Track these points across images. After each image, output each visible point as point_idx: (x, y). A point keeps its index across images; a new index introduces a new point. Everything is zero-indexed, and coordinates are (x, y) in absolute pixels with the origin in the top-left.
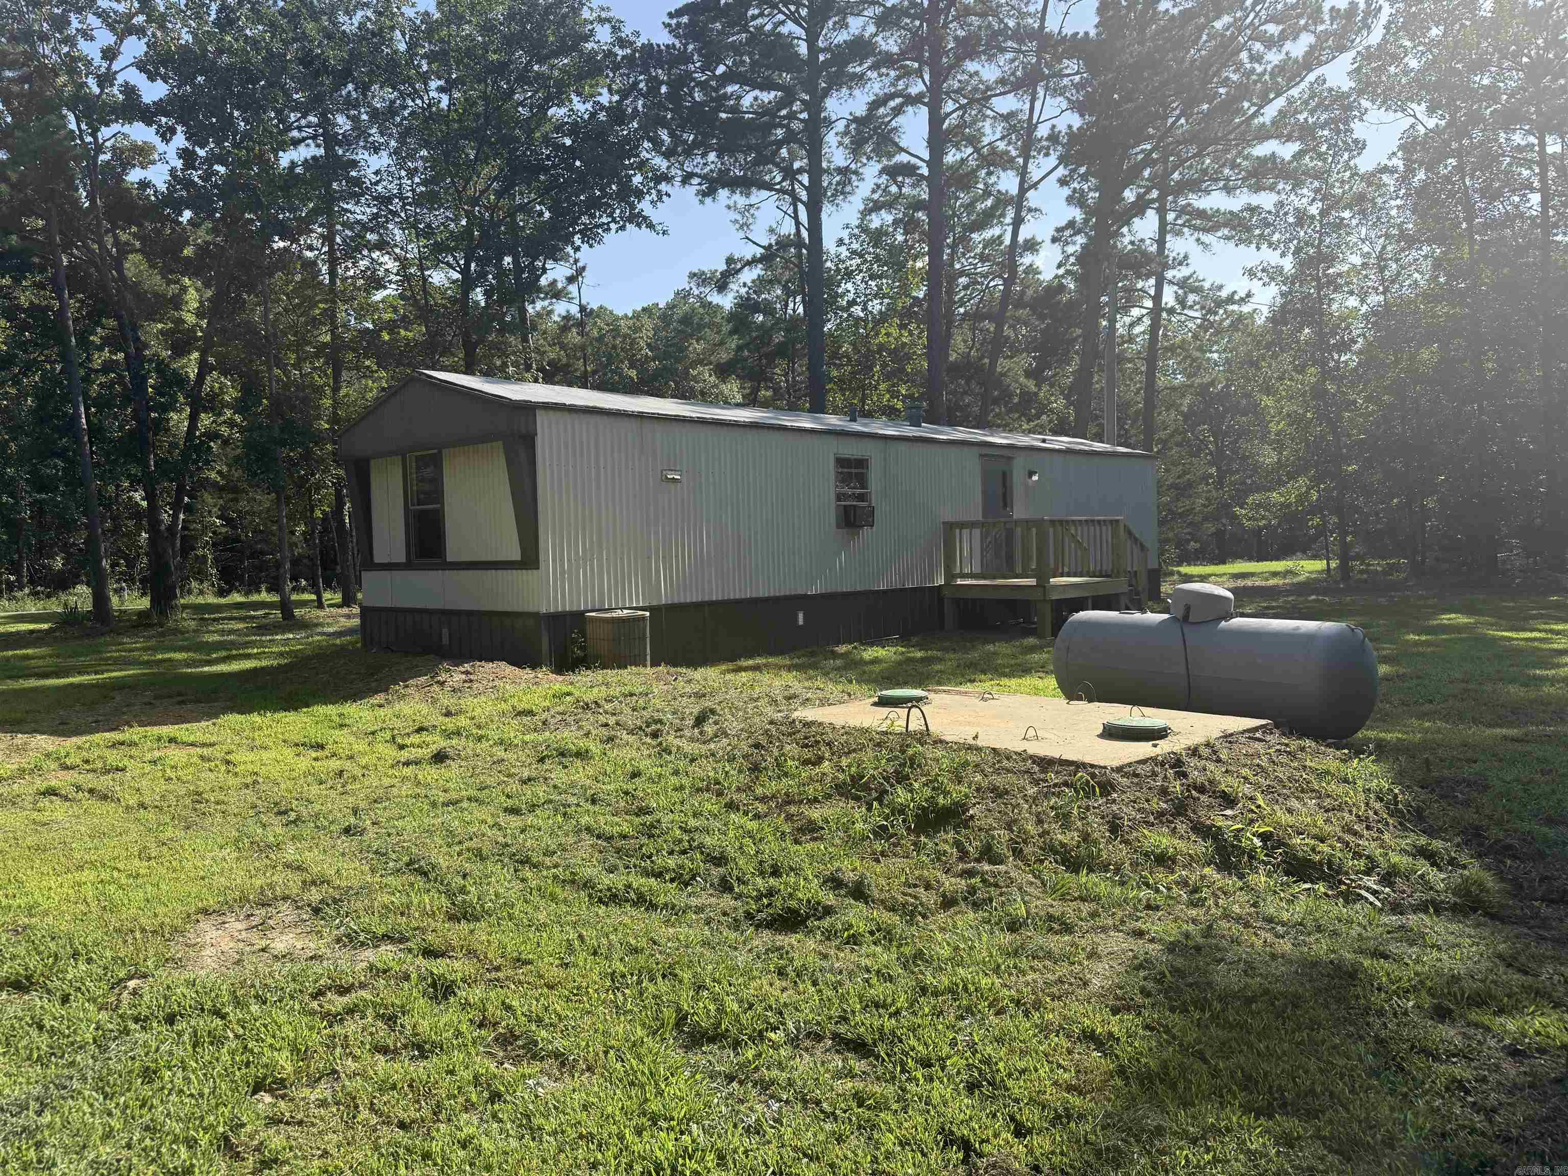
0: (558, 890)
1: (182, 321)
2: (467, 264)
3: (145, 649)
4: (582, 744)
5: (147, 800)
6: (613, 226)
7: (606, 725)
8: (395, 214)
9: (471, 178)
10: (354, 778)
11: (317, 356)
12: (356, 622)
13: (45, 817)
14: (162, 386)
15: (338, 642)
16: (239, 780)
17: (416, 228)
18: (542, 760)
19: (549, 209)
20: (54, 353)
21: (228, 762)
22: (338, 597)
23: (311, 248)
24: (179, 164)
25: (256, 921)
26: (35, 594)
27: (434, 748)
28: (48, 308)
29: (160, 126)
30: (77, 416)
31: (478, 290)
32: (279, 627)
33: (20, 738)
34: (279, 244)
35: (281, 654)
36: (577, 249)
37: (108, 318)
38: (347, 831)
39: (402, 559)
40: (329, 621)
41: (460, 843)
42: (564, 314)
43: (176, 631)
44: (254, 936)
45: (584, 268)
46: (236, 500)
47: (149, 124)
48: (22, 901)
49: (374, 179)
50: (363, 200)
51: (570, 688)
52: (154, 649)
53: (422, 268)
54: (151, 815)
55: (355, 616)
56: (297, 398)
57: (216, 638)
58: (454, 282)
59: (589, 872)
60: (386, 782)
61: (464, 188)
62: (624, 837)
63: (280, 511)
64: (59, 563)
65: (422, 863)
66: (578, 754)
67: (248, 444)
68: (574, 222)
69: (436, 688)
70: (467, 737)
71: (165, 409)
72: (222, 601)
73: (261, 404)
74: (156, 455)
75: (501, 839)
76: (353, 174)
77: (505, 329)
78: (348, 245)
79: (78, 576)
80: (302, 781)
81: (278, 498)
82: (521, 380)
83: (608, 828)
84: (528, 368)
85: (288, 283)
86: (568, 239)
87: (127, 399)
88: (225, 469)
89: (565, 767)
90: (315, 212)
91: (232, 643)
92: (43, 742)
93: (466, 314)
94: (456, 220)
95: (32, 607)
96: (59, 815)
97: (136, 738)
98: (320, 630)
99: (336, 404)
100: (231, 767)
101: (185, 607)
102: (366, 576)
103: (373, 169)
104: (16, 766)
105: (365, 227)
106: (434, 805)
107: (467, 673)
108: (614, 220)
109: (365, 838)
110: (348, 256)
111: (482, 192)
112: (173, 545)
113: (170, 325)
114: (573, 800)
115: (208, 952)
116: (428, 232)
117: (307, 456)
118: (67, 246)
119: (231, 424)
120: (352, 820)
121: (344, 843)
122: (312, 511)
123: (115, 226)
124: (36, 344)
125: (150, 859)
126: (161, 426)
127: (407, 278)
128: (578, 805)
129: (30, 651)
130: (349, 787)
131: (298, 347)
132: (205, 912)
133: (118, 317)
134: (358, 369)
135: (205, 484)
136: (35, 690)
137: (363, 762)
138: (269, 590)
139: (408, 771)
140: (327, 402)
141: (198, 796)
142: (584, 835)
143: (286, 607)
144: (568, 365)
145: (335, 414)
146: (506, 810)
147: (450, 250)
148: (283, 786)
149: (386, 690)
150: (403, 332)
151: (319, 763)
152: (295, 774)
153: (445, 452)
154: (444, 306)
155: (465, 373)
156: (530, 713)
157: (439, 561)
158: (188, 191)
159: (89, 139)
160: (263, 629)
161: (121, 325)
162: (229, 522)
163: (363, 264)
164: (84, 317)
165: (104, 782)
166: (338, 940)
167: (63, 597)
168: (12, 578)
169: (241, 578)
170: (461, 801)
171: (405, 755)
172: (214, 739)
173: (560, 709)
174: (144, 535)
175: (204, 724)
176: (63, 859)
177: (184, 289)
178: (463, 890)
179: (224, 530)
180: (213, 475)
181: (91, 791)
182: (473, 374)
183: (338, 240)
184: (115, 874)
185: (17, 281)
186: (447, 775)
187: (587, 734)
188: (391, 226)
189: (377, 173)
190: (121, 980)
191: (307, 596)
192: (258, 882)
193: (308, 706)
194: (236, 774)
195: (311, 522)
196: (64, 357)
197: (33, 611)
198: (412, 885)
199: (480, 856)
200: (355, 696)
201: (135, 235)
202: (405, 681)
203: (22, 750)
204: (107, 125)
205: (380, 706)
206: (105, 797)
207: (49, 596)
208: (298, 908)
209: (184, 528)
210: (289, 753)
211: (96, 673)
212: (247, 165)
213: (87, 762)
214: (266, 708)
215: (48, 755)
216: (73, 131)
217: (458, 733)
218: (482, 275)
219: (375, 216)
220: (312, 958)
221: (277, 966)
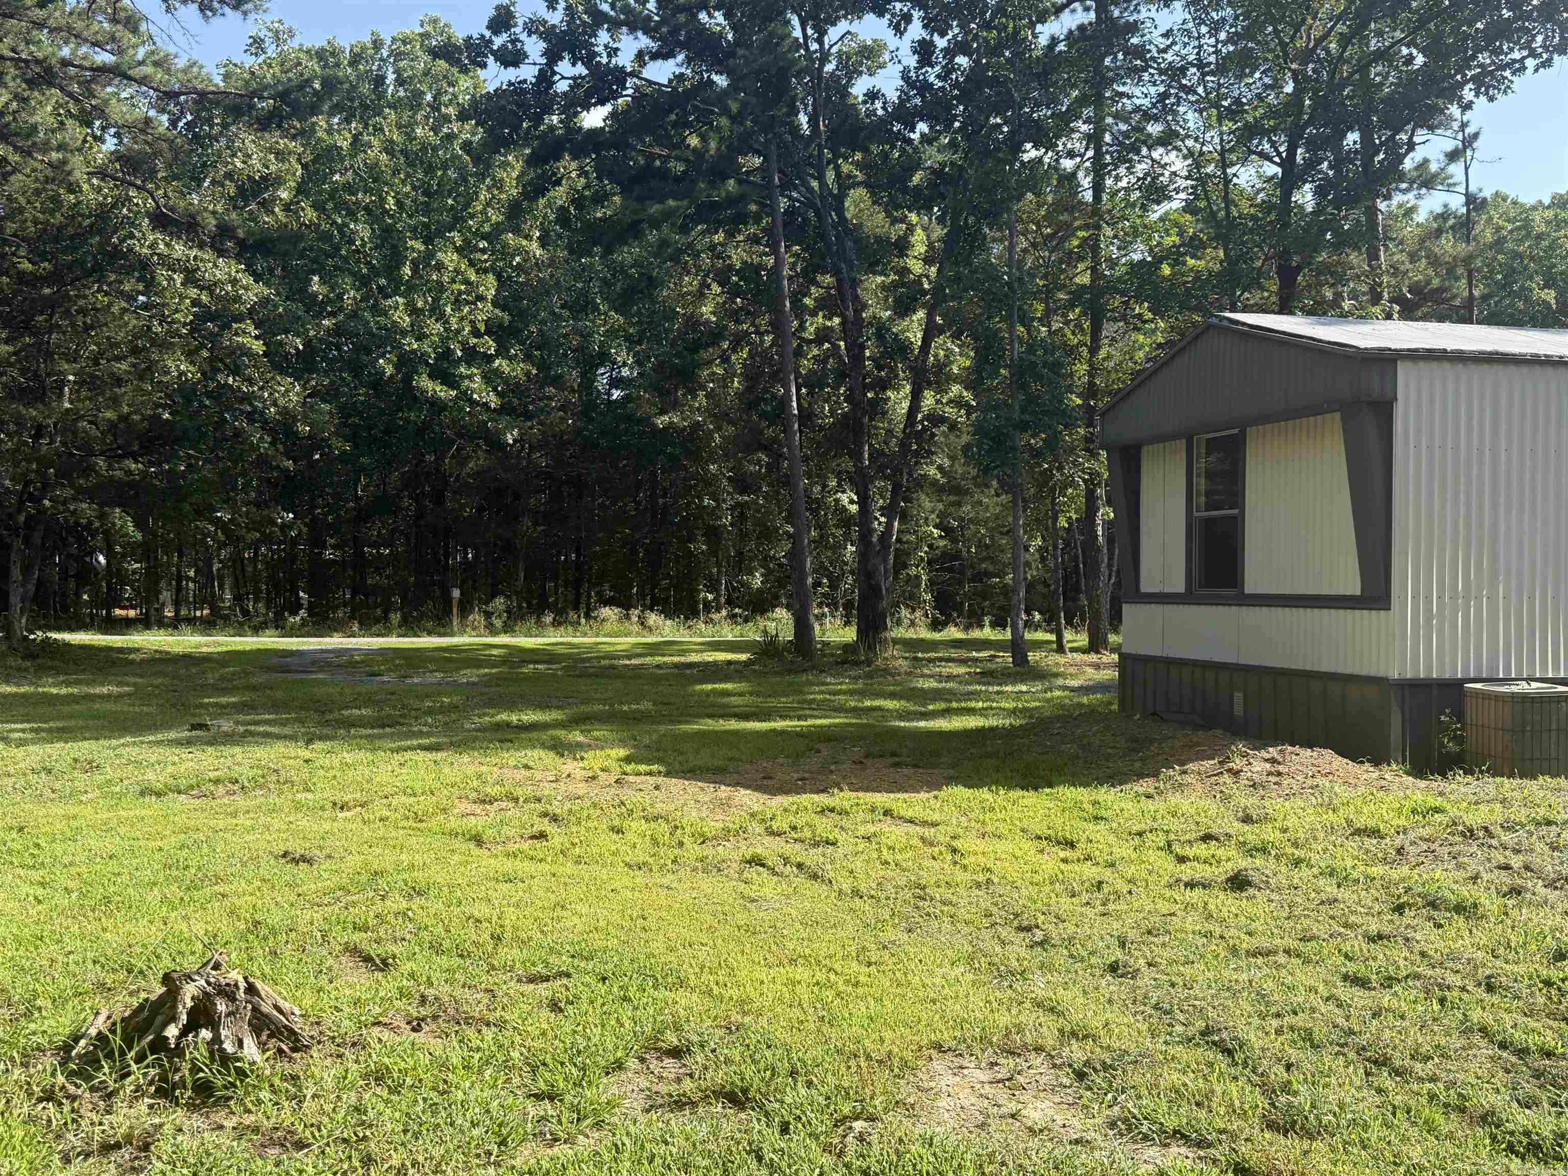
0: (1439, 1118)
1: (906, 271)
2: (1291, 151)
3: (851, 693)
4: (1467, 892)
5: (863, 888)
6: (1530, 63)
7: (1507, 867)
8: (1190, 90)
9: (1304, 20)
10: (1118, 896)
11: (1071, 305)
12: (1111, 674)
13: (750, 891)
14: (883, 355)
15: (1085, 700)
16: (968, 876)
17: (1218, 106)
18: (1399, 909)
19: (1422, 51)
20: (763, 321)
21: (954, 851)
22: (1082, 639)
23: (1071, 154)
24: (912, 61)
25: (1003, 1073)
26: (732, 617)
27: (1229, 868)
28: (760, 266)
29: (893, 15)
30: (787, 396)
31: (1307, 186)
32: (1009, 675)
33: (724, 791)
34: (1030, 153)
35: (1014, 712)
36: (1468, 107)
37: (823, 274)
38: (1113, 968)
39: (1178, 586)
40: (1072, 670)
41: (1278, 1015)
42: (1439, 210)
43: (886, 672)
44: (1001, 1094)
45: (1476, 136)
46: (959, 504)
47: (881, 15)
48: (734, 993)
49: (1163, 43)
50: (1146, 76)
51: (1439, 802)
52: (863, 694)
53: (1224, 164)
54: (867, 906)
55: (1107, 666)
56: (1045, 365)
57: (932, 684)
58: (1270, 179)
59: (1487, 1099)
60: (1164, 907)
61: (1292, 38)
62: (1549, 1054)
63: (1016, 519)
64: (757, 581)
65: (1225, 1035)
66: (1459, 909)
67: (979, 429)
68: (1466, 64)
69: (1227, 778)
70: (1277, 856)
71: (883, 385)
72: (937, 636)
73: (997, 374)
74: (871, 445)
75: (1341, 1021)
76: (1135, 41)
77: (1343, 242)
78: (1121, 144)
79: (777, 597)
80: (1048, 888)
81: (1014, 502)
82: (1364, 318)
83: (1518, 1035)
84: (1376, 299)
85: (1039, 206)
86: (1452, 93)
87: (841, 376)
88: (947, 463)
89: (1440, 926)
90: (1082, 101)
91: (951, 692)
92: (747, 798)
93: (1286, 225)
94: (1276, 86)
95: (729, 633)
96: (767, 892)
97: (847, 805)
98: (1060, 682)
99: (1093, 371)
100: (957, 857)
101: (896, 641)
102: (1127, 609)
103: (1162, 29)
104: (720, 825)
105: (1147, 116)
106: (1234, 951)
107: (1273, 761)
108: (1533, 54)
109: (1139, 983)
110: (1121, 160)
111: (1319, 41)
112: (885, 561)
113: (893, 277)
114: (1457, 980)
115: (943, 1103)
116: (1236, 111)
117: (1052, 443)
118: (786, 186)
119: (958, 402)
120: (1119, 954)
121: (1109, 985)
122: (1055, 519)
123: (836, 156)
124: (748, 313)
125: (869, 964)
126: (877, 408)
127: (1203, 180)
128: (1463, 989)
129: (729, 686)
130: (1111, 907)
131: (1047, 294)
132: (938, 1047)
133: (836, 273)
134: (1124, 318)
135: (922, 482)
136: (736, 733)
137: (1130, 871)
138: (993, 625)
139: (1196, 895)
140: (1081, 368)
141: (921, 891)
142: (1477, 1038)
143: (1018, 648)
144: (1441, 290)
145: (1091, 384)
146: (1345, 978)
147: (1265, 133)
148: (1024, 892)
149: (1156, 775)
150: (1191, 262)
151: (1069, 867)
152: (1037, 878)
153: (1251, 431)
154: (1253, 218)
155: (1280, 312)
156: (1375, 833)
157: (1231, 592)
158: (923, 97)
159: (814, 46)
160: (988, 676)
161: (839, 281)
162: (948, 531)
163: (1141, 168)
164: (797, 275)
165: (813, 857)
166: (1112, 1125)
167: (762, 623)
168: (710, 597)
169: (959, 608)
170: (1275, 953)
171: (1187, 872)
172: (936, 817)
173: (1425, 832)
174: (851, 548)
175: (923, 795)
176: (774, 947)
177: (911, 229)
178: (1286, 1087)
179: (942, 543)
180: (932, 471)
181: (800, 866)
182: (1291, 313)
183: (1108, 138)
184: (832, 977)
185: (730, 235)
186: (1252, 911)
187: (1475, 878)
188: (1181, 109)
189: (1166, 35)
190: (845, 1117)
191: (1040, 636)
192: (1004, 1019)
193: (1051, 786)
194: (965, 867)
195: (1050, 533)
196: (777, 327)
197: (730, 638)
198: (1211, 1065)
199: (1308, 1039)
200: (1115, 778)
201: (857, 164)
202: (1182, 764)
203: (725, 805)
204: (834, 24)
205: (1149, 796)
206: (815, 877)
207: (746, 621)
208: (1054, 1066)
209: (899, 540)
210: (1029, 846)
211: (799, 718)
212: (996, 51)
213: (794, 828)
214: (997, 783)
215: (753, 815)
216: (797, 39)
217: (1264, 850)
218: (1312, 164)
219: (1163, 96)
220: (1077, 1142)
221: (1034, 1143)
